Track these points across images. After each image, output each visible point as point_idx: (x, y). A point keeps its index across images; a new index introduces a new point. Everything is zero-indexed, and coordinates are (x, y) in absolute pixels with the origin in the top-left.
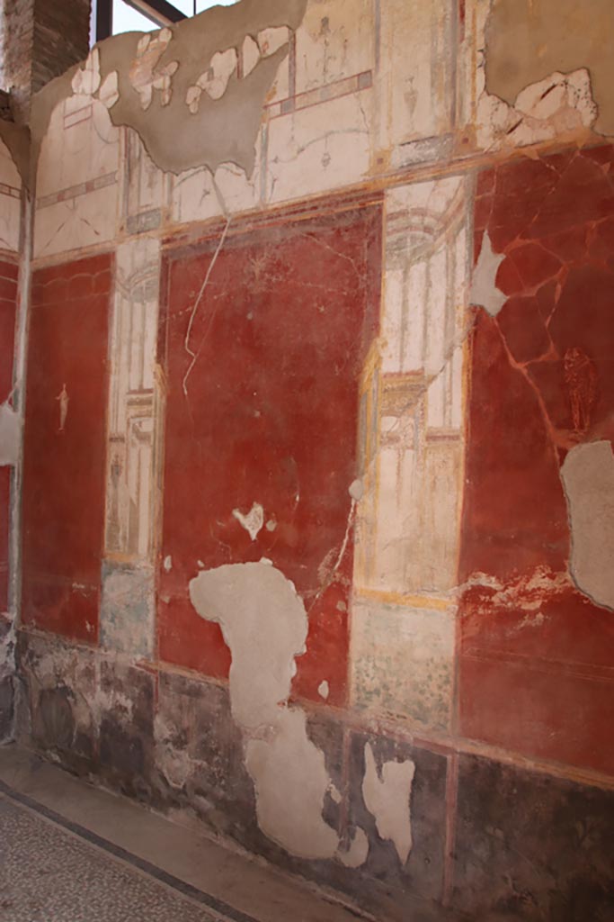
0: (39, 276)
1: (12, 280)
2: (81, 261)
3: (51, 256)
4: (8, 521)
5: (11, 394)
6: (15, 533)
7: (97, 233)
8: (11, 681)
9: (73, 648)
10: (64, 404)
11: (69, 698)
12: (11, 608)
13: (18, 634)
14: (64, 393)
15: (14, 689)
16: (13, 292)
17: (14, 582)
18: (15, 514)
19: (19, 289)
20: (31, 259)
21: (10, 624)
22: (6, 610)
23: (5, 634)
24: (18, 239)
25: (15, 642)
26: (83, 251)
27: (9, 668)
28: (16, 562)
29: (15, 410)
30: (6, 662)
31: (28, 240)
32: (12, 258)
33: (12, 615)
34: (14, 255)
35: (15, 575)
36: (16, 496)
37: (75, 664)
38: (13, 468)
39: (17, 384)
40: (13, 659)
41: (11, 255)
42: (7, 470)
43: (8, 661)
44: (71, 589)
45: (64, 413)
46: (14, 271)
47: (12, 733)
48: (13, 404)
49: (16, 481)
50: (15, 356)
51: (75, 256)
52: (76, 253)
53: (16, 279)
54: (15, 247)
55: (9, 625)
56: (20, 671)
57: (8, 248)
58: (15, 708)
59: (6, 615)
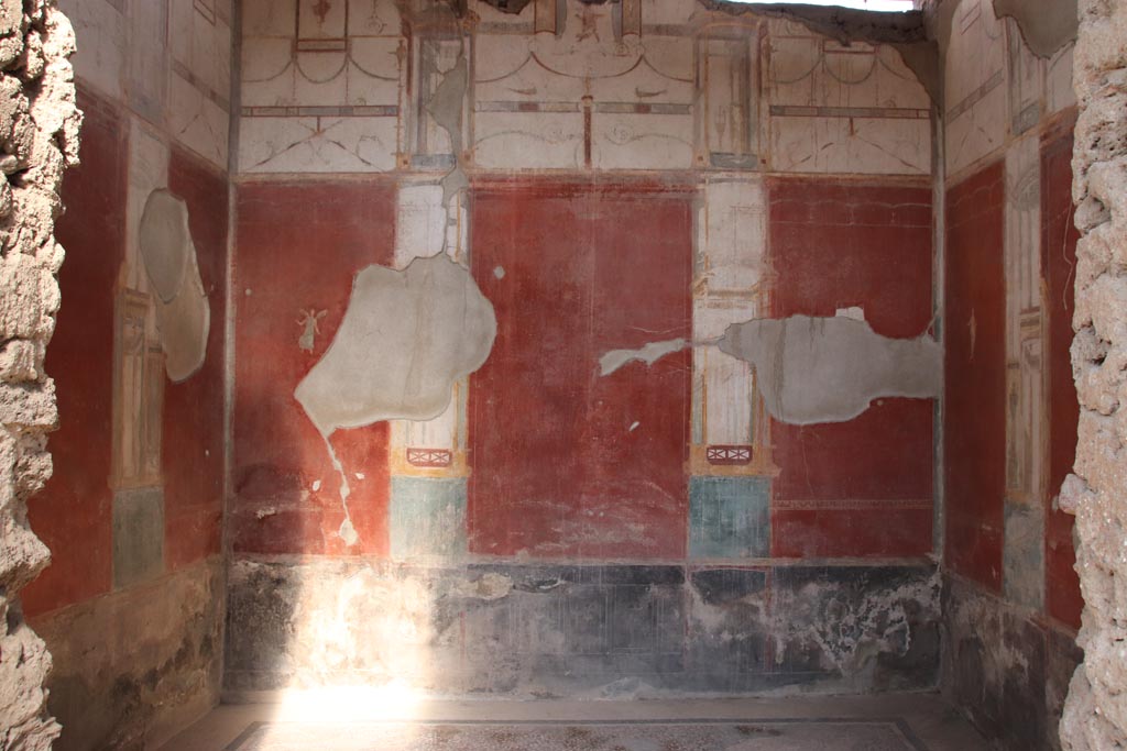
0: (952, 195)
1: (926, 205)
2: (981, 173)
3: (959, 172)
4: (932, 457)
5: (932, 323)
6: (940, 469)
7: (990, 141)
8: (937, 627)
9: (983, 595)
10: (973, 331)
11: (980, 651)
12: (937, 549)
13: (943, 578)
14: (973, 320)
15: (939, 637)
16: (927, 217)
17: (940, 522)
18: (940, 449)
19: (934, 212)
20: (945, 179)
21: (936, 566)
22: (930, 551)
23: (930, 576)
24: (929, 161)
25: (941, 585)
26: (982, 162)
27: (935, 612)
28: (941, 501)
29: (936, 340)
30: (931, 605)
31: (941, 160)
32: (924, 182)
33: (938, 557)
34: (927, 179)
35: (940, 515)
36: (940, 430)
37: (983, 614)
38: (937, 401)
39: (937, 313)
40: (939, 604)
41: (923, 178)
42: (929, 404)
43: (933, 603)
44: (981, 530)
45: (973, 340)
46: (927, 195)
47: (938, 682)
48: (934, 334)
49: (940, 414)
50: (933, 283)
51: (976, 169)
52: (976, 165)
53: (930, 203)
54: (927, 169)
55: (934, 567)
56: (945, 617)
57: (919, 173)
58: (941, 657)
59: (931, 556)
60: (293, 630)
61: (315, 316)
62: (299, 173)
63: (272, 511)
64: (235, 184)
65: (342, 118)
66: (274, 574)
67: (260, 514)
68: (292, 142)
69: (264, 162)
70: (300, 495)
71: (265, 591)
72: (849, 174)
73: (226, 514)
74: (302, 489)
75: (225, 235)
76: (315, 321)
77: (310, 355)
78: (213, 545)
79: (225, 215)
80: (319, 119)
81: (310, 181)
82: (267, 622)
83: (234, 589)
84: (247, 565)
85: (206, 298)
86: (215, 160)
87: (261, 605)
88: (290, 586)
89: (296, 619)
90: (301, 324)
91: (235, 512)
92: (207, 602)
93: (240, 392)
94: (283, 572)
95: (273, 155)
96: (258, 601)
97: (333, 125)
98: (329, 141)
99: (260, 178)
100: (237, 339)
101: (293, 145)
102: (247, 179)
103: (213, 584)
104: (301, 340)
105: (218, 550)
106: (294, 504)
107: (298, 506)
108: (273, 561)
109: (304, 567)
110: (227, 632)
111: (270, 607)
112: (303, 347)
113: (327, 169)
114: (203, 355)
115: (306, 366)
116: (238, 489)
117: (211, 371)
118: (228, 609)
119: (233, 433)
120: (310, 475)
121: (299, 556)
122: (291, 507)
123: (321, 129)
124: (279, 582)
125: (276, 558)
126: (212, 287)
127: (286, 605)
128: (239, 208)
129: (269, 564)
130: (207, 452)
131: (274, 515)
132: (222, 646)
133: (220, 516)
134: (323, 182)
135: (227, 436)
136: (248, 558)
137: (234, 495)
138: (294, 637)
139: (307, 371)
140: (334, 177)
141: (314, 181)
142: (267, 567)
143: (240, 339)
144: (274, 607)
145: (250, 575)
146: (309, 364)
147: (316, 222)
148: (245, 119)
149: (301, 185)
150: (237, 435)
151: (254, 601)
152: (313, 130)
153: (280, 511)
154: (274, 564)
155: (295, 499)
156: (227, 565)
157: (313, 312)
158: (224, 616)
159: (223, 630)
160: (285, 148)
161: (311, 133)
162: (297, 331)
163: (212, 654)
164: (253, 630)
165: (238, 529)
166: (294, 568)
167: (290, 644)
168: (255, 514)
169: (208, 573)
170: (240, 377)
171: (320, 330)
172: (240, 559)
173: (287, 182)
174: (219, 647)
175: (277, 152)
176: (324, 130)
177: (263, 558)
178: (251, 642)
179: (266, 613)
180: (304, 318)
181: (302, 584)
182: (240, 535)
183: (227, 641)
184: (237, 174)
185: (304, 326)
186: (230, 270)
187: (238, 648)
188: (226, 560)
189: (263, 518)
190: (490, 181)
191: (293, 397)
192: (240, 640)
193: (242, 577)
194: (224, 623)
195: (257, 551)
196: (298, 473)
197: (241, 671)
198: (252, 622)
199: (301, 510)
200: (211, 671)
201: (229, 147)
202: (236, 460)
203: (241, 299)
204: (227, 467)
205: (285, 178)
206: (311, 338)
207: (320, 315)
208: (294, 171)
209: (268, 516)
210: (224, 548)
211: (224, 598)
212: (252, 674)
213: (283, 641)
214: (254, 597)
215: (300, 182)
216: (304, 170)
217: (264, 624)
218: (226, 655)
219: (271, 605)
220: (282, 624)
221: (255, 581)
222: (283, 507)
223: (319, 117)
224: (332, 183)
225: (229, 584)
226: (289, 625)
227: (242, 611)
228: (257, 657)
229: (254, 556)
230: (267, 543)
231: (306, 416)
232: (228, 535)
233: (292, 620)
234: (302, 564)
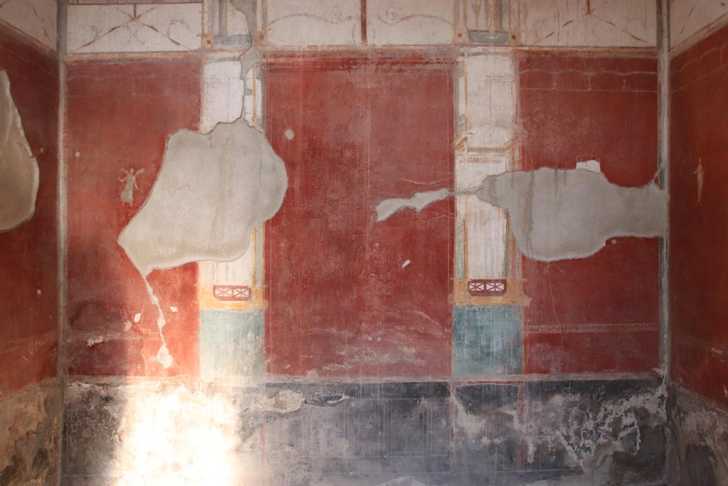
0: (676, 63)
1: (652, 73)
2: (710, 37)
3: (685, 41)
4: (658, 287)
5: (657, 174)
6: (665, 298)
7: (723, 4)
8: (663, 429)
9: (713, 410)
10: (700, 178)
11: (711, 459)
12: (663, 365)
13: (668, 389)
14: (700, 167)
15: (665, 439)
16: (653, 83)
17: (665, 342)
18: (665, 281)
19: (659, 80)
20: (669, 50)
21: (662, 379)
22: (656, 366)
23: (656, 387)
24: (655, 36)
25: (666, 395)
26: (711, 27)
27: (661, 418)
28: (666, 324)
29: (661, 187)
30: (658, 412)
31: (665, 34)
32: (651, 53)
33: (663, 371)
34: (653, 50)
35: (665, 336)
36: (665, 264)
37: (714, 427)
38: (662, 239)
39: (662, 164)
40: (665, 411)
41: (649, 50)
42: (656, 242)
43: (660, 412)
44: (710, 353)
45: (700, 186)
46: (652, 65)
47: (664, 477)
48: (659, 182)
49: (665, 251)
50: (658, 139)
51: (705, 34)
52: (705, 31)
53: (657, 71)
54: (653, 42)
55: (660, 380)
56: (670, 423)
57: (647, 45)
58: (667, 456)
59: (657, 370)
60: (120, 440)
61: (134, 174)
62: (119, 53)
63: (100, 340)
64: (65, 63)
65: (155, 5)
66: (103, 393)
67: (91, 342)
68: (113, 26)
69: (89, 44)
70: (124, 326)
71: (96, 407)
72: (587, 47)
73: (61, 343)
74: (125, 321)
75: (56, 105)
76: (134, 178)
77: (130, 208)
78: (47, 369)
79: (56, 89)
80: (135, 7)
81: (128, 60)
82: (98, 433)
83: (69, 406)
84: (80, 385)
85: (35, 158)
86: (41, 38)
87: (93, 419)
88: (117, 403)
89: (122, 431)
90: (122, 181)
91: (69, 341)
92: (41, 420)
93: (72, 240)
94: (111, 391)
95: (97, 37)
96: (89, 416)
97: (148, 11)
98: (144, 25)
99: (85, 57)
100: (68, 194)
101: (114, 29)
102: (75, 58)
103: (49, 404)
104: (123, 194)
105: (54, 373)
106: (119, 334)
107: (122, 335)
108: (103, 382)
109: (128, 387)
110: (64, 443)
111: (100, 421)
112: (124, 201)
113: (143, 49)
114: (33, 208)
115: (127, 217)
116: (72, 321)
117: (43, 220)
118: (65, 423)
119: (67, 274)
120: (132, 309)
121: (124, 377)
122: (117, 336)
123: (137, 15)
124: (108, 399)
125: (105, 380)
126: (42, 150)
127: (114, 419)
128: (69, 84)
129: (99, 385)
130: (39, 292)
131: (102, 343)
132: (59, 455)
133: (56, 345)
134: (139, 60)
135: (62, 277)
136: (81, 380)
137: (68, 327)
138: (121, 445)
139: (127, 221)
140: (149, 56)
141: (132, 60)
142: (96, 386)
143: (71, 194)
144: (103, 421)
145: (82, 395)
146: (129, 215)
147: (135, 94)
148: (71, 6)
149: (121, 63)
150: (70, 275)
151: (87, 416)
152: (130, 15)
153: (107, 340)
154: (103, 385)
155: (120, 329)
156: (63, 386)
157: (132, 170)
158: (62, 429)
159: (60, 442)
160: (107, 31)
161: (129, 19)
162: (117, 189)
163: (48, 464)
164: (86, 440)
165: (71, 355)
166: (120, 388)
167: (118, 452)
168: (86, 343)
169: (41, 395)
170: (72, 227)
171: (138, 186)
172: (75, 381)
173: (109, 61)
174: (56, 459)
175: (100, 35)
176: (140, 16)
177: (94, 379)
178: (85, 450)
179: (96, 426)
180: (125, 175)
181: (127, 401)
182: (74, 360)
183: (64, 450)
184: (66, 54)
185: (125, 183)
186: (61, 136)
187: (73, 456)
188: (62, 382)
189: (93, 346)
190: (281, 57)
191: (116, 243)
192: (75, 449)
193: (76, 396)
194: (61, 436)
195: (88, 374)
196: (121, 308)
197: (76, 476)
198: (85, 434)
199: (125, 338)
200: (46, 479)
201: (58, 31)
202: (70, 297)
203: (71, 161)
204: (62, 302)
205: (108, 57)
206: (131, 193)
207: (138, 173)
208: (115, 51)
209: (97, 344)
210: (60, 372)
211: (61, 414)
212: (86, 478)
213: (112, 449)
214: (87, 413)
215: (119, 60)
216: (123, 50)
217: (95, 435)
218: (63, 463)
219: (101, 419)
220: (111, 435)
221: (88, 399)
222: (110, 336)
223: (135, 5)
224: (147, 61)
225: (65, 402)
226: (117, 436)
227: (76, 425)
228: (89, 463)
229: (86, 378)
230: (98, 366)
231: (128, 260)
232: (63, 361)
233: (118, 432)
234: (126, 384)
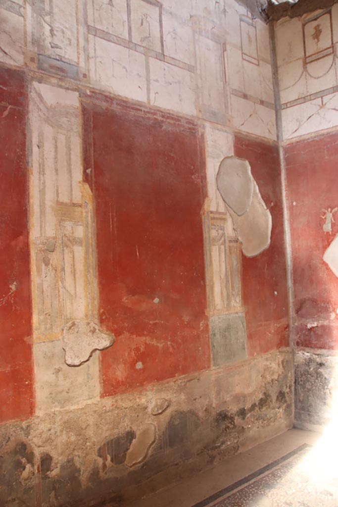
60: (330, 393)
61: (331, 212)
62: (315, 132)
63: (315, 325)
64: (282, 147)
65: (335, 94)
66: (318, 360)
67: (309, 326)
68: (309, 116)
69: (296, 131)
70: (330, 316)
71: (314, 369)
73: (291, 325)
74: (331, 312)
75: (280, 174)
76: (331, 214)
77: (330, 235)
78: (283, 342)
79: (279, 164)
80: (322, 99)
81: (321, 135)
82: (316, 386)
83: (298, 367)
84: (303, 354)
85: (268, 210)
86: (267, 136)
87: (312, 377)
88: (327, 368)
89: (331, 387)
90: (323, 217)
91: (296, 324)
92: (280, 373)
93: (295, 259)
94: (323, 360)
95: (300, 125)
96: (310, 375)
97: (331, 99)
98: (329, 109)
99: (294, 140)
100: (291, 230)
101: (310, 117)
102: (288, 142)
103: (285, 364)
104: (324, 226)
105: (287, 345)
106: (327, 321)
107: (329, 322)
108: (318, 353)
109: (334, 358)
110: (295, 390)
111: (317, 378)
112: (325, 231)
113: (330, 125)
114: (269, 241)
115: (328, 241)
116: (297, 311)
117: (276, 249)
118: (295, 377)
119: (293, 282)
120: (335, 304)
121: (332, 351)
122: (326, 323)
123: (324, 103)
124: (321, 365)
125: (319, 351)
126: (272, 204)
127: (325, 378)
128: (286, 159)
129: (315, 354)
130: (276, 293)
131: (317, 327)
132: (293, 397)
133: (288, 326)
134: (328, 133)
135: (290, 283)
136: (304, 350)
137: (295, 315)
138: (331, 397)
139: (329, 244)
140: (334, 129)
141: (323, 135)
142: (314, 356)
143: (292, 229)
144: (319, 379)
145: (305, 359)
146: (330, 240)
147: (327, 157)
148: (283, 110)
149: (316, 139)
150: (295, 282)
151: (308, 374)
152: (319, 105)
153: (319, 325)
154: (318, 355)
155: (328, 318)
156: (293, 353)
157: (330, 210)
158: (294, 380)
159: (293, 388)
160: (305, 120)
161: (319, 108)
162: (321, 223)
163: (286, 401)
164: (309, 390)
165: (298, 334)
166: (329, 358)
167: (328, 401)
168: (307, 326)
169: (280, 358)
170: (294, 250)
171: (334, 220)
172: (300, 350)
173: (308, 139)
174: (290, 398)
175: (302, 123)
176: (325, 104)
177: (312, 351)
178: (308, 397)
179: (315, 382)
180: (325, 214)
181: (333, 367)
182: (299, 337)
183: (296, 394)
184: (283, 141)
185: (325, 218)
186: (284, 193)
187: (301, 398)
188: (293, 350)
189: (311, 328)
191: (322, 260)
192: (302, 395)
193: (301, 360)
194: (293, 384)
195: (308, 347)
196: (328, 303)
197: (303, 412)
198: (308, 386)
199: (331, 324)
200: (285, 410)
201: (277, 128)
202: (295, 296)
203: (291, 208)
204: (291, 299)
205: (307, 137)
206: (330, 225)
207: (333, 211)
208: (312, 131)
209: (313, 328)
210: (292, 344)
211: (293, 371)
212: (309, 414)
213: (325, 399)
214: (308, 372)
215: (315, 137)
216: (317, 129)
217: (314, 388)
218: (295, 402)
219: (317, 377)
220: (324, 389)
221: (309, 363)
222: (321, 323)
223: (322, 97)
224: (334, 133)
225: (295, 364)
226: (328, 390)
227: (302, 379)
228: (311, 406)
229: (307, 349)
230: (314, 342)
231: (331, 270)
232: (293, 337)
233: (329, 387)
234: (333, 356)
